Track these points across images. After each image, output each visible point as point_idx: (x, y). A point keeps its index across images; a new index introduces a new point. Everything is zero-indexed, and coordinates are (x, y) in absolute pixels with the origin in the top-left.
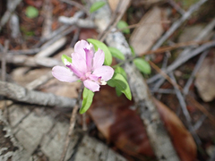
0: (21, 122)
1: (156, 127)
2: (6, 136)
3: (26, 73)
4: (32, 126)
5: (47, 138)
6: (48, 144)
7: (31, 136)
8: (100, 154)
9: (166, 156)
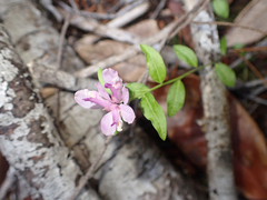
0: (71, 108)
1: (219, 154)
2: (43, 132)
3: (96, 43)
4: (81, 115)
5: (94, 131)
6: (93, 138)
7: (78, 125)
8: (146, 162)
9: (219, 191)
